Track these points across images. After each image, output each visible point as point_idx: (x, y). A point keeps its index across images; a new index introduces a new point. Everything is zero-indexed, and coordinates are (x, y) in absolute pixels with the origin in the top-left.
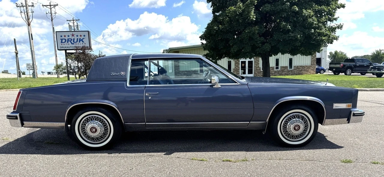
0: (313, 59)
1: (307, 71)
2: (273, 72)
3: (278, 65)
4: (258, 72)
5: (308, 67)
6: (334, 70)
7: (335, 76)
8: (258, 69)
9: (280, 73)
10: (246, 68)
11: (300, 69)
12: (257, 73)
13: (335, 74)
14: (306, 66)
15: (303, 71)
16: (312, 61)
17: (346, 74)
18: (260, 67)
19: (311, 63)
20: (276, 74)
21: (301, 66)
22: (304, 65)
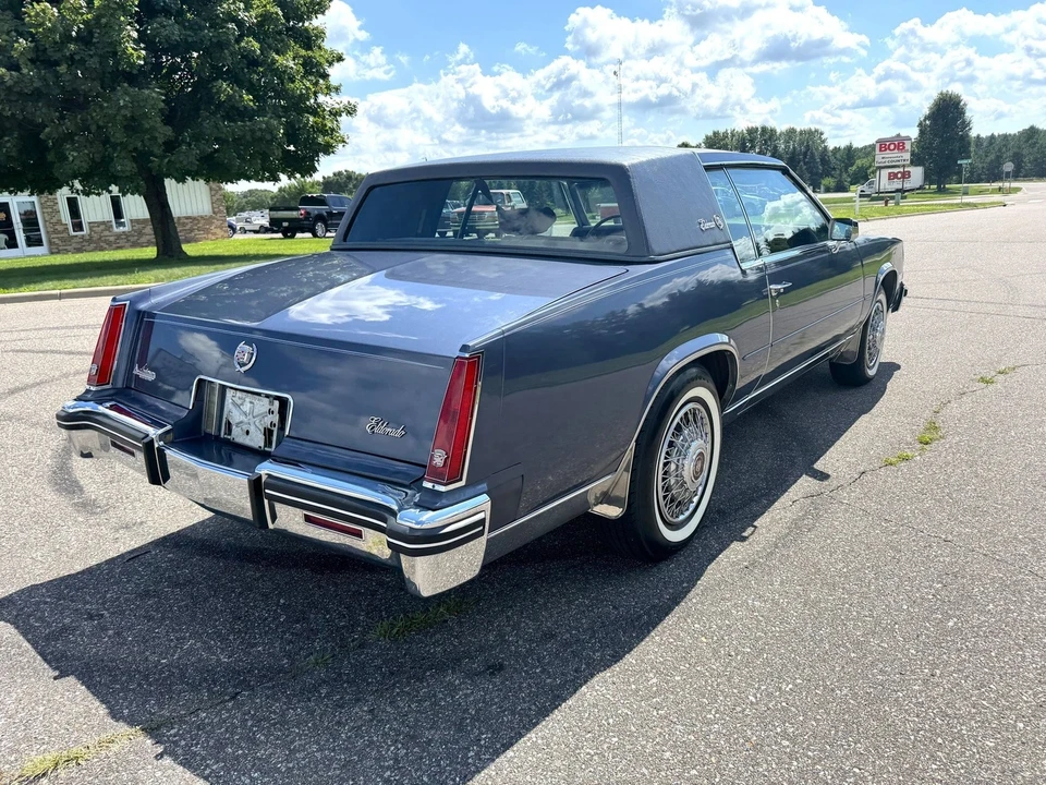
0: (215, 198)
1: (207, 231)
2: (112, 239)
3: (122, 217)
4: (61, 239)
5: (208, 220)
6: (285, 224)
7: (286, 241)
8: (60, 228)
9: (132, 239)
10: (15, 226)
11: (188, 227)
12: (60, 242)
13: (286, 236)
14: (202, 217)
15: (196, 232)
16: (212, 203)
17: (315, 235)
18: (64, 222)
19: (213, 208)
20: (122, 243)
21: (187, 218)
22: (195, 215)
